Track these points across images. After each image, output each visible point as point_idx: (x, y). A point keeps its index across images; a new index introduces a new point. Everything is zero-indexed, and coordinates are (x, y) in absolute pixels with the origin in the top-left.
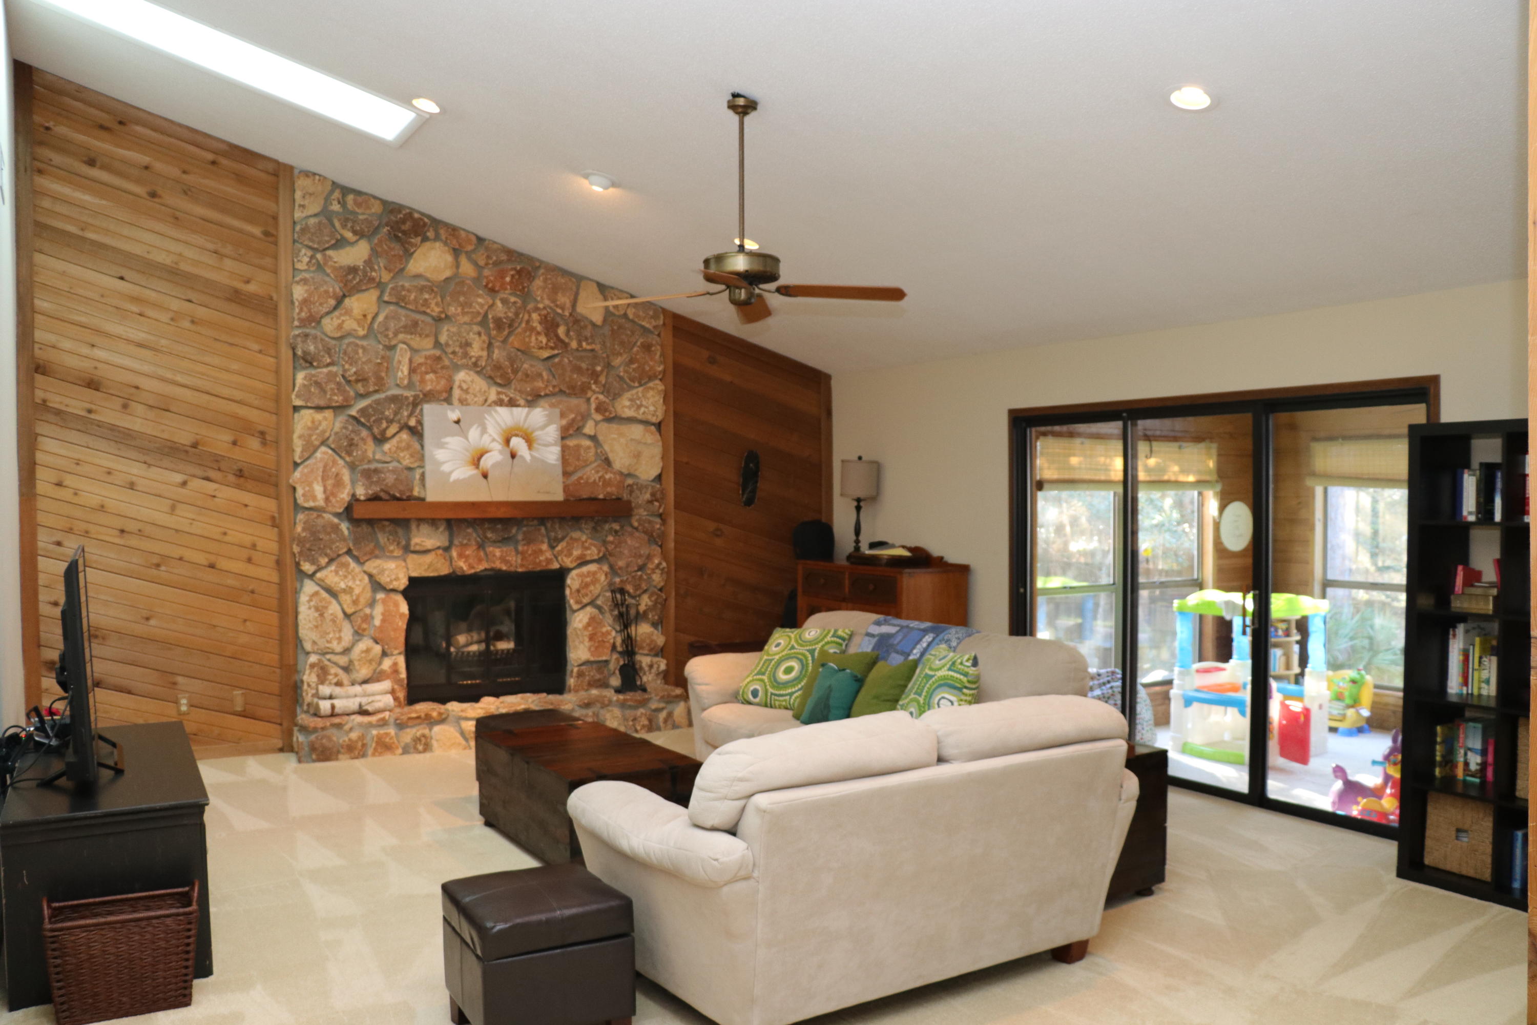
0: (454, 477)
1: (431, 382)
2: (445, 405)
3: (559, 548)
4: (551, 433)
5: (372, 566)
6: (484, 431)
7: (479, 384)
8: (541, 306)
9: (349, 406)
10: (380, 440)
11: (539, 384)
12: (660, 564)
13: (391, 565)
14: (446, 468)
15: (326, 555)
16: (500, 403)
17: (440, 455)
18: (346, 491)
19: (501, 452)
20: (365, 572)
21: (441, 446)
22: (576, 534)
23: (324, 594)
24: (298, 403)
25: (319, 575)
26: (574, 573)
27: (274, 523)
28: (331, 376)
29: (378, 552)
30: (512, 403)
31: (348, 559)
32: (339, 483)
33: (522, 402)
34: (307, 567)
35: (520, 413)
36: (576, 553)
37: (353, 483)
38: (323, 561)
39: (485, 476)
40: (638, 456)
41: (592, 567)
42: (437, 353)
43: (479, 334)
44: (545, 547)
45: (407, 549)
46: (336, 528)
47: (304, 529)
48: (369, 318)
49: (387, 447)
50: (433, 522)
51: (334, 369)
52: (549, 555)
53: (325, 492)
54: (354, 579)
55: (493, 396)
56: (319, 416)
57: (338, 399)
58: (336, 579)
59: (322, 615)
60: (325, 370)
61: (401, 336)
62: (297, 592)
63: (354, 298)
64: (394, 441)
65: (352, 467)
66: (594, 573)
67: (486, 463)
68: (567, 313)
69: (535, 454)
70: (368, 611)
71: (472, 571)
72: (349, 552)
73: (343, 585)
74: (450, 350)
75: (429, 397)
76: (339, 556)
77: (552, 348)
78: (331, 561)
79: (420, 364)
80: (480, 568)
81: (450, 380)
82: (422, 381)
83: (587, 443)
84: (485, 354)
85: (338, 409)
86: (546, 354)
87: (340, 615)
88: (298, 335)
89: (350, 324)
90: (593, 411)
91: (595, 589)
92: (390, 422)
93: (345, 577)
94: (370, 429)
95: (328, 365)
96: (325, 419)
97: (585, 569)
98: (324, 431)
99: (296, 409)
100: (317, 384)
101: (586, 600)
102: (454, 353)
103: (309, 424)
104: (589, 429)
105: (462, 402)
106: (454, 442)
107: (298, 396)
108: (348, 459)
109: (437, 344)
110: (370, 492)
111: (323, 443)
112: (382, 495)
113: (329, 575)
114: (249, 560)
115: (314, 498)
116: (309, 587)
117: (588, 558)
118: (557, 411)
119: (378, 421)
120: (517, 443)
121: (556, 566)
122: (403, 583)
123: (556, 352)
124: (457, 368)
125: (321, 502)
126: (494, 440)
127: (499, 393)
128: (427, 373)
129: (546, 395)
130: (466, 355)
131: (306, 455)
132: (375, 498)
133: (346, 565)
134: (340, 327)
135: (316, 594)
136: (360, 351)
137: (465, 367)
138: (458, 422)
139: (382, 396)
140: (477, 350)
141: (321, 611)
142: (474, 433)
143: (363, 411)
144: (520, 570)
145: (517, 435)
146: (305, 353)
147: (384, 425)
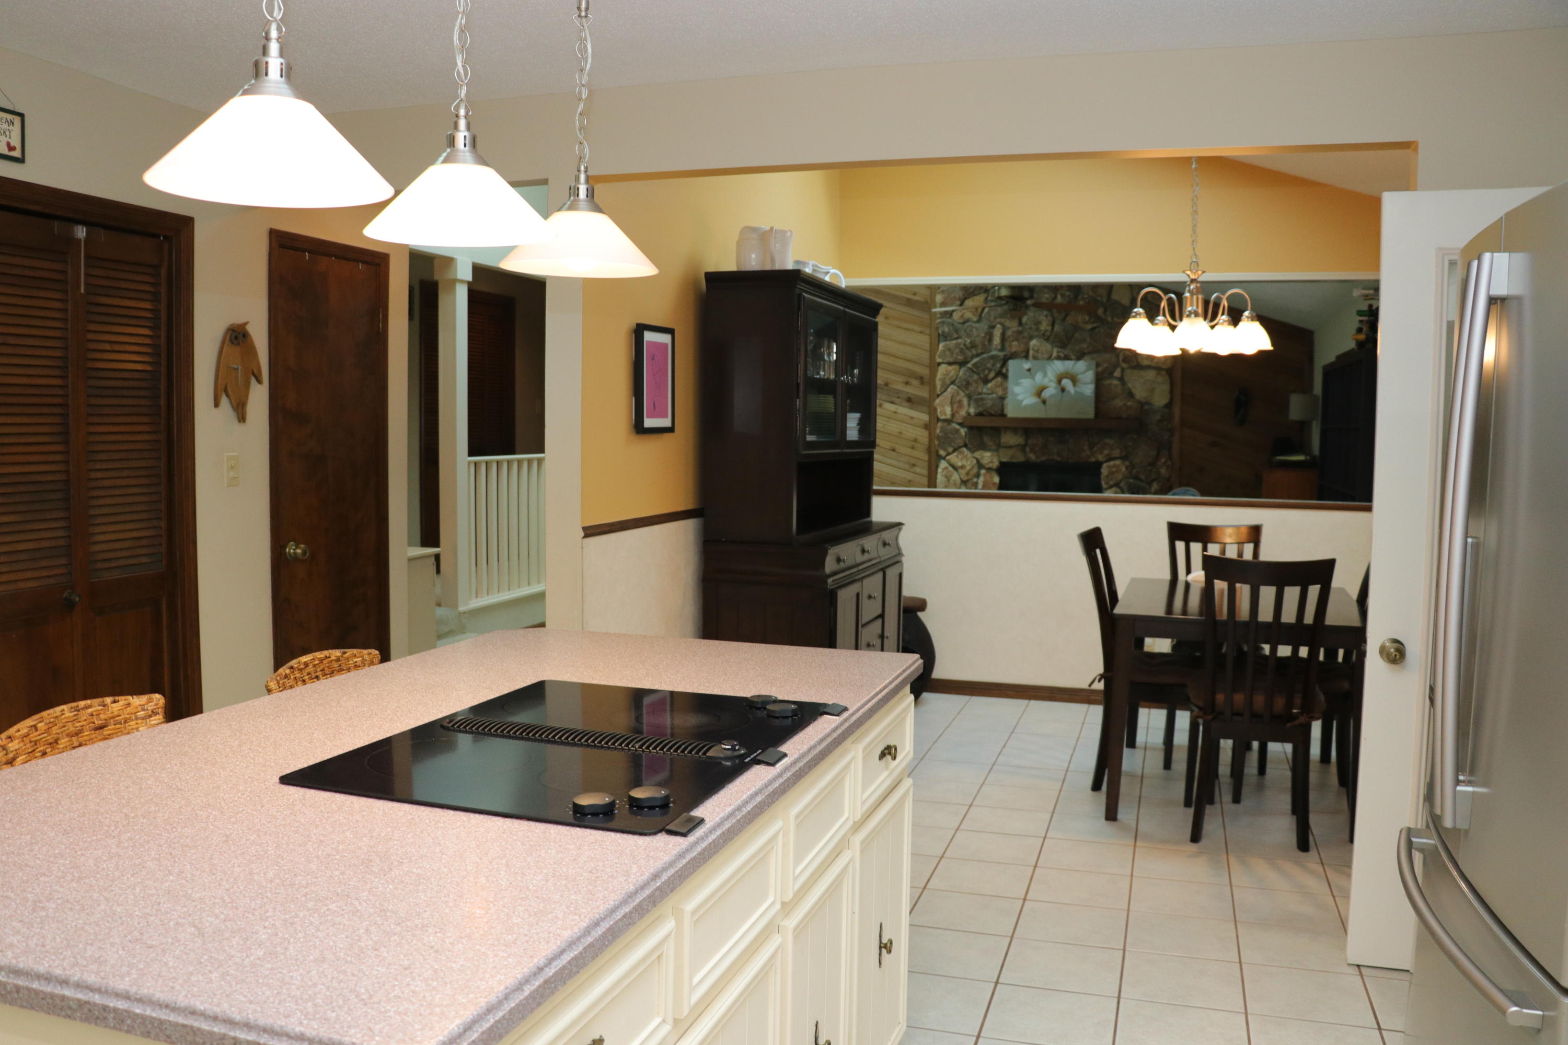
0: (1025, 403)
1: (1015, 346)
2: (1024, 360)
3: (1095, 449)
4: (1090, 376)
5: (978, 454)
6: (1045, 375)
7: (1047, 346)
8: (1086, 296)
9: (968, 362)
10: (986, 381)
11: (1084, 345)
12: (1165, 462)
13: (988, 454)
14: (1020, 397)
15: (952, 446)
16: (1059, 358)
17: (1017, 389)
18: (965, 410)
19: (1055, 388)
20: (974, 457)
21: (1018, 384)
22: (1108, 441)
23: (951, 469)
24: (939, 360)
25: (948, 458)
26: (1105, 465)
27: (926, 427)
28: (957, 345)
29: (983, 447)
30: (1067, 358)
31: (964, 449)
32: (960, 405)
33: (1073, 357)
34: (942, 453)
35: (1069, 364)
36: (1106, 452)
37: (969, 405)
38: (951, 450)
39: (1044, 402)
40: (1152, 390)
41: (1118, 462)
42: (1020, 329)
43: (1046, 316)
44: (1086, 448)
45: (999, 446)
46: (957, 431)
47: (941, 431)
48: (980, 310)
49: (990, 385)
50: (1015, 430)
51: (959, 341)
52: (1088, 453)
53: (952, 410)
54: (967, 460)
55: (1055, 354)
56: (950, 368)
57: (960, 358)
58: (957, 460)
59: (948, 480)
60: (954, 342)
61: (998, 320)
62: (937, 467)
63: (970, 300)
64: (994, 382)
65: (969, 397)
66: (1118, 466)
67: (1046, 394)
68: (1104, 300)
69: (1077, 389)
70: (975, 480)
71: (1039, 460)
72: (965, 446)
73: (960, 464)
74: (1028, 327)
75: (1013, 356)
76: (960, 447)
77: (1093, 323)
78: (955, 450)
79: (1009, 337)
80: (1044, 458)
81: (1027, 344)
82: (1010, 346)
83: (1115, 382)
84: (1049, 328)
85: (962, 364)
86: (1089, 327)
87: (959, 481)
88: (939, 323)
89: (968, 315)
90: (1121, 362)
91: (1120, 476)
92: (990, 370)
93: (962, 459)
94: (978, 374)
95: (956, 339)
96: (954, 369)
97: (1112, 463)
98: (953, 376)
99: (939, 364)
100: (949, 350)
101: (1111, 483)
102: (1030, 328)
103: (945, 372)
104: (1117, 373)
105: (1035, 358)
106: (1026, 382)
107: (940, 357)
108: (967, 392)
109: (1020, 324)
110: (978, 411)
111: (953, 383)
112: (985, 413)
113: (953, 458)
114: (913, 448)
115: (945, 414)
116: (943, 464)
117: (1114, 456)
118: (1094, 363)
119: (983, 370)
120: (1066, 382)
121: (1093, 459)
122: (996, 464)
123: (1095, 325)
124: (1031, 338)
125: (948, 416)
126: (1051, 381)
127: (1058, 352)
128: (1013, 341)
129: (1089, 353)
130: (1038, 329)
131: (943, 390)
132: (980, 414)
133: (963, 453)
134: (962, 316)
135: (946, 468)
136: (974, 330)
137: (1037, 336)
138: (1029, 370)
139: (985, 356)
140: (1045, 326)
141: (948, 478)
142: (1039, 377)
143: (975, 365)
144: (1070, 461)
145: (1066, 378)
146: (943, 332)
147: (986, 372)
